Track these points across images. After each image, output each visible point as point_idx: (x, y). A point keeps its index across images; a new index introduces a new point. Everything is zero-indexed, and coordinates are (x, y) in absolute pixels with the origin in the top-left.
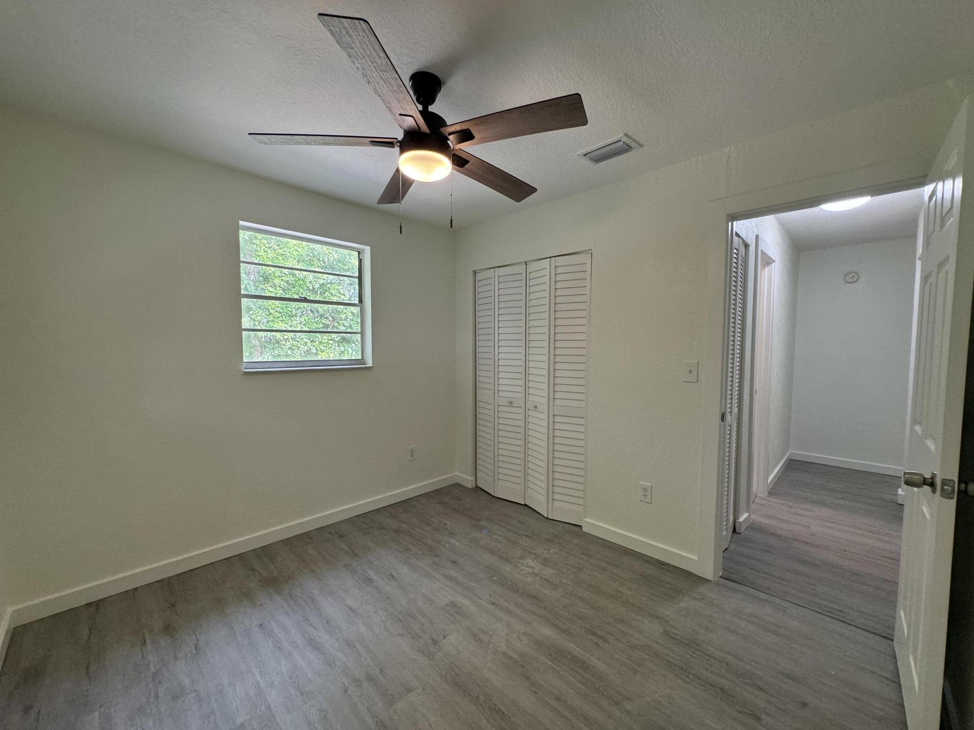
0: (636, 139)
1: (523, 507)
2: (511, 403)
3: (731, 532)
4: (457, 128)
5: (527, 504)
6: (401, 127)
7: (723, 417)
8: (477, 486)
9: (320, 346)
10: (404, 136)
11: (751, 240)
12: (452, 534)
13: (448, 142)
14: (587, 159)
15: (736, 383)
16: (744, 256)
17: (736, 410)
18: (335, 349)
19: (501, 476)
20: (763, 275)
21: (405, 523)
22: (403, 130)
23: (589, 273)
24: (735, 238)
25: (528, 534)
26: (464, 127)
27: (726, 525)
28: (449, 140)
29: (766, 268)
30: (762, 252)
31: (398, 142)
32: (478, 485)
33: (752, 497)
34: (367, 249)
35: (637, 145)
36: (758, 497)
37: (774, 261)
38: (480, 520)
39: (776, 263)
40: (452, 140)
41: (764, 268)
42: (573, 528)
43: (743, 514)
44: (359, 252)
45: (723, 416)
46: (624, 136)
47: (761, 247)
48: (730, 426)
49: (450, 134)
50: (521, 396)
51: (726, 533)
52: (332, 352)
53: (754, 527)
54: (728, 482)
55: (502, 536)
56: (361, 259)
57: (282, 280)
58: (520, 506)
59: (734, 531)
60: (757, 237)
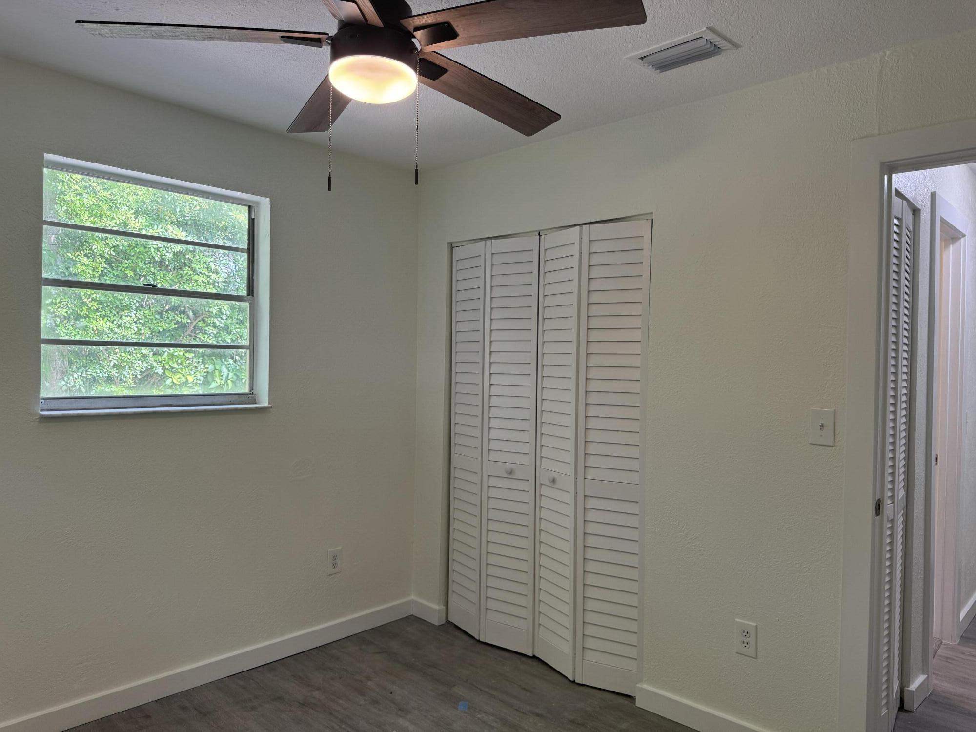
0: (728, 35)
1: (530, 661)
2: (511, 472)
3: (896, 711)
4: (430, 20)
5: (537, 655)
6: (334, 16)
7: (878, 507)
8: (448, 622)
9: (171, 363)
10: (340, 29)
11: (922, 201)
12: (403, 711)
13: (413, 40)
14: (646, 65)
15: (900, 446)
16: (911, 228)
17: (902, 493)
18: (196, 367)
19: (491, 604)
20: (944, 257)
21: (318, 689)
22: (337, 21)
23: (647, 252)
24: (896, 200)
25: (538, 711)
26: (440, 18)
27: (887, 696)
28: (414, 37)
29: (951, 246)
30: (943, 221)
31: (330, 38)
32: (449, 619)
33: (933, 646)
34: (265, 204)
35: (729, 46)
36: (942, 646)
37: (964, 236)
38: (454, 686)
39: (967, 236)
40: (419, 39)
41: (947, 246)
42: (621, 700)
43: (917, 676)
44: (250, 207)
45: (879, 505)
46: (707, 31)
47: (941, 213)
48: (892, 521)
49: (417, 29)
50: (528, 460)
51: (887, 712)
52: (192, 373)
53: (936, 700)
54: (889, 620)
55: (493, 715)
56: (253, 219)
57: (106, 244)
58: (524, 659)
59: (901, 708)
60: (933, 196)
